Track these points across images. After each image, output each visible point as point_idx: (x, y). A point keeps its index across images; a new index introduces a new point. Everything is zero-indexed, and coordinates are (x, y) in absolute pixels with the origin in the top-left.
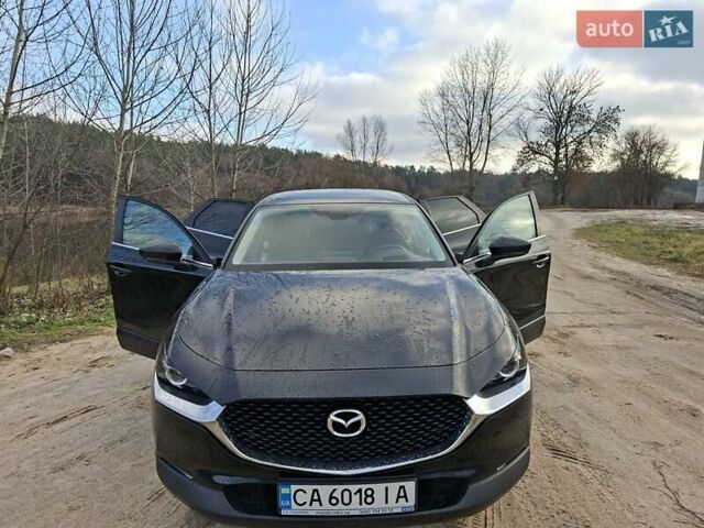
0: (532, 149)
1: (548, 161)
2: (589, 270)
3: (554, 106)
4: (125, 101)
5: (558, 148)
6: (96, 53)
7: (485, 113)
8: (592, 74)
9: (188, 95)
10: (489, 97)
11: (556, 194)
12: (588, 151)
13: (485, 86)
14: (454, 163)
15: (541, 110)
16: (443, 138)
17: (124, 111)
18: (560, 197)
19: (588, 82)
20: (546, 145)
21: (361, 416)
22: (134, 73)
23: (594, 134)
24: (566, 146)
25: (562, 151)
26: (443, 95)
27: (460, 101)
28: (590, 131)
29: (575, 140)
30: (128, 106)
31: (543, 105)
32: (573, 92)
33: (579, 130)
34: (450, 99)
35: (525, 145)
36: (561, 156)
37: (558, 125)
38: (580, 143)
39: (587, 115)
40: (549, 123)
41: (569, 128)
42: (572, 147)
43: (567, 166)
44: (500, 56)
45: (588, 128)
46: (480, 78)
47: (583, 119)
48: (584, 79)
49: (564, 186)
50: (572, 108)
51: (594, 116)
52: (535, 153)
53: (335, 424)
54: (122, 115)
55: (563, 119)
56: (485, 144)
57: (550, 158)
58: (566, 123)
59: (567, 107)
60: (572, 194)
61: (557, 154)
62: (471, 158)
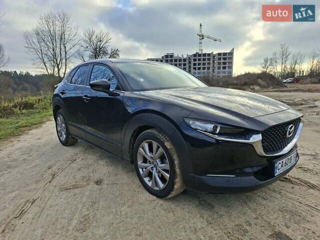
3: (93, 46)
8: (107, 34)
13: (60, 32)
14: (48, 69)
15: (87, 47)
16: (40, 56)
19: (105, 38)
26: (38, 34)
31: (88, 45)
32: (100, 41)
39: (106, 52)
40: (91, 54)
44: (66, 19)
46: (57, 29)
48: (104, 36)
50: (100, 48)
51: (109, 52)
56: (64, 61)
59: (98, 47)
62: (58, 67)
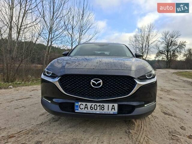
0: (160, 52)
1: (165, 56)
2: (177, 80)
3: (167, 41)
4: (50, 31)
5: (168, 52)
6: (44, 18)
7: (147, 42)
8: (178, 32)
9: (66, 30)
10: (148, 38)
11: (167, 65)
12: (177, 54)
13: (147, 35)
15: (163, 42)
16: (135, 49)
17: (50, 34)
18: (168, 66)
19: (176, 34)
20: (164, 51)
21: (101, 81)
22: (53, 24)
23: (178, 49)
24: (170, 52)
25: (169, 53)
26: (135, 37)
27: (140, 39)
28: (177, 48)
29: (173, 50)
30: (51, 33)
31: (163, 41)
32: (172, 37)
33: (174, 47)
34: (137, 38)
35: (158, 51)
36: (169, 55)
37: (168, 46)
38: (174, 51)
39: (176, 44)
40: (165, 45)
41: (171, 47)
42: (172, 52)
43: (170, 57)
44: (151, 27)
45: (176, 47)
46: (146, 33)
47: (175, 45)
48: (175, 34)
49: (170, 63)
50: (172, 42)
51: (178, 44)
52: (161, 53)
53: (93, 83)
54: (49, 35)
55: (169, 45)
56: (147, 51)
57: (166, 55)
58: (170, 45)
59: (170, 41)
60: (172, 65)
61: (168, 54)
62: (143, 54)
